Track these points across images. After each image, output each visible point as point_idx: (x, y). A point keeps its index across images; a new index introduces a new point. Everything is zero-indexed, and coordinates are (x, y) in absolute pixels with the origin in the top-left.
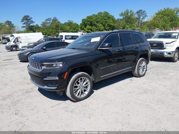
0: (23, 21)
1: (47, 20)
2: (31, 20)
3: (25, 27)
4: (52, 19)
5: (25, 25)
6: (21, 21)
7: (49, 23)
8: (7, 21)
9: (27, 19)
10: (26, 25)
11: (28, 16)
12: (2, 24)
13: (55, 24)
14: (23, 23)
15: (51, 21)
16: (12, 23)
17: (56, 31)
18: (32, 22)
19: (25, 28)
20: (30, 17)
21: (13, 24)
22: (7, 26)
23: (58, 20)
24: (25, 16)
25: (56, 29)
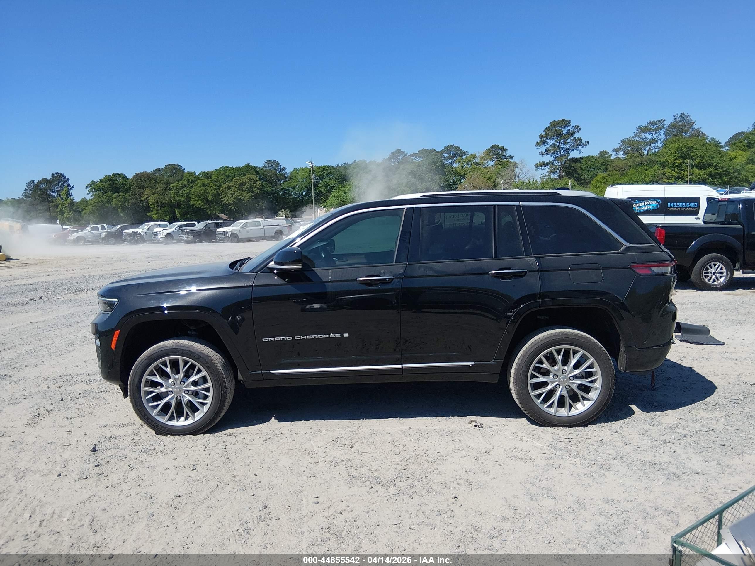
0: (544, 143)
1: (642, 130)
2: (576, 135)
3: (546, 165)
4: (669, 121)
5: (548, 158)
6: (538, 144)
7: (653, 141)
8: (493, 147)
9: (559, 135)
10: (552, 159)
11: (565, 123)
12: (475, 157)
13: (677, 145)
14: (543, 148)
15: (662, 132)
16: (508, 154)
17: (675, 174)
18: (579, 143)
19: (545, 171)
20: (573, 124)
21: (512, 157)
22: (491, 163)
23: (696, 127)
24: (554, 124)
25: (680, 167)
